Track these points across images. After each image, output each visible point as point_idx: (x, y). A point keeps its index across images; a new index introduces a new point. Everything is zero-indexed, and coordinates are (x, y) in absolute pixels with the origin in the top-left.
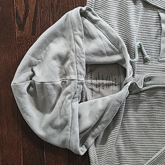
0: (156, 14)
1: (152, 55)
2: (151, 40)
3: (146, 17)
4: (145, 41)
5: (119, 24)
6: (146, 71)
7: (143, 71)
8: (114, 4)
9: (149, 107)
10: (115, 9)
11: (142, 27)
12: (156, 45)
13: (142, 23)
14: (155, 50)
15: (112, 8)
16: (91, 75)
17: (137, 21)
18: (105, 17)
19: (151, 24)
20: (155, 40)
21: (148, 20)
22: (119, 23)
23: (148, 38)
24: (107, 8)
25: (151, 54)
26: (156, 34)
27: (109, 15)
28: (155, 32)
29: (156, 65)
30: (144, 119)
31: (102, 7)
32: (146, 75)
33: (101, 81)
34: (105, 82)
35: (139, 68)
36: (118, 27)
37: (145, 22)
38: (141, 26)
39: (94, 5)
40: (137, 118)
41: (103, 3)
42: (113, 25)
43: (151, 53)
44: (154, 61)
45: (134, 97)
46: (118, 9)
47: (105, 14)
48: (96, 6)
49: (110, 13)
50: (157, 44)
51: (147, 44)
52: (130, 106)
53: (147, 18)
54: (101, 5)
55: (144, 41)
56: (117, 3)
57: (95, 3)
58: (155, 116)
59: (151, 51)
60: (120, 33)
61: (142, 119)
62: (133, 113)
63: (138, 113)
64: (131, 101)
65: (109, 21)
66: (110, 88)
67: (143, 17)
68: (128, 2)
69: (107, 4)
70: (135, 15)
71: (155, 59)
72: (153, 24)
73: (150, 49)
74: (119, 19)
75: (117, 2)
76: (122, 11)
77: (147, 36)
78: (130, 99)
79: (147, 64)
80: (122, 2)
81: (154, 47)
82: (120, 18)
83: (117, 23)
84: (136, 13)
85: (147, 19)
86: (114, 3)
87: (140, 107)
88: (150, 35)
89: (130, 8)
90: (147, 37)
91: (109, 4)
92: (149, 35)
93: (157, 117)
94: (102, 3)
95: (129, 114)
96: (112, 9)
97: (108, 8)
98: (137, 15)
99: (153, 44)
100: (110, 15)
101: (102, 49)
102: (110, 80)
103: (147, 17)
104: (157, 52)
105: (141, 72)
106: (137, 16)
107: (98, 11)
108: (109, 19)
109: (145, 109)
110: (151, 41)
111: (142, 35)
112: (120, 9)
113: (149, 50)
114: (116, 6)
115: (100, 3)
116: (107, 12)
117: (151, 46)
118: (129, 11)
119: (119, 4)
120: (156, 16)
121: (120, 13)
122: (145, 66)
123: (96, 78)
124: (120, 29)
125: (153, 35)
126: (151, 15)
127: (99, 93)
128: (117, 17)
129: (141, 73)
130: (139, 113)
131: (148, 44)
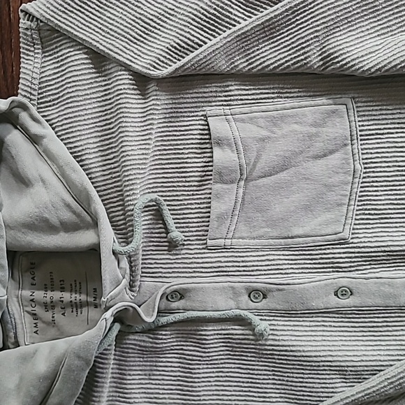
0: (201, 119)
1: (191, 229)
2: (187, 189)
3: (175, 129)
4: (173, 191)
5: (102, 146)
6: (173, 272)
7: (165, 273)
8: (88, 92)
9: (182, 368)
10: (90, 106)
11: (165, 155)
12: (201, 203)
13: (165, 143)
14: (199, 218)
15: (82, 103)
16: (33, 278)
17: (145, 140)
18: (64, 127)
19: (187, 146)
20: (198, 188)
21: (181, 135)
22: (104, 143)
23: (180, 184)
24: (67, 103)
25: (187, 227)
26: (199, 174)
27: (72, 122)
28: (199, 169)
29: (198, 258)
30: (169, 398)
31: (58, 98)
32: (170, 284)
33: (57, 295)
34: (67, 296)
35: (155, 263)
36: (100, 154)
37: (172, 140)
38: (162, 152)
39: (39, 94)
40: (152, 396)
41: (60, 90)
42: (84, 148)
43: (187, 225)
44: (196, 246)
45: (140, 341)
46: (99, 104)
47: (62, 120)
48: (42, 96)
49: (75, 117)
50: (202, 201)
51: (178, 200)
52: (132, 364)
53: (176, 131)
54: (55, 94)
55: (169, 191)
56: (98, 90)
57: (40, 88)
58: (197, 391)
59: (188, 218)
60: (104, 168)
61: (165, 398)
62: (140, 381)
63: (154, 382)
64: (133, 351)
65: (74, 137)
66: (81, 313)
67: (167, 127)
68: (121, 89)
69: (68, 93)
70: (141, 122)
71: (197, 240)
72: (192, 148)
73: (184, 214)
74: (102, 131)
75: (97, 87)
76: (109, 109)
77: (178, 179)
78: (131, 346)
79: (177, 252)
80: (110, 87)
81: (196, 208)
82: (106, 130)
83: (96, 143)
84: (145, 119)
85: (178, 133)
86: (89, 89)
87: (161, 366)
88: (185, 177)
89: (127, 105)
90: (178, 182)
91: (73, 91)
92: (182, 177)
93: (204, 395)
94: (58, 88)
95: (130, 384)
96: (81, 105)
97: (71, 102)
98: (146, 123)
99: (194, 199)
100: (76, 122)
101: (46, 215)
102: (80, 293)
103: (176, 126)
104: (203, 222)
105: (160, 275)
106: (146, 126)
107: (49, 110)
108: (72, 132)
109: (172, 371)
110: (189, 193)
111: (165, 175)
112: (106, 105)
113: (181, 216)
114: (94, 98)
115: (52, 90)
116: (68, 113)
117: (188, 204)
118: (123, 112)
119: (102, 91)
120: (199, 124)
121: (106, 115)
122: (171, 257)
123: (45, 285)
124: (104, 158)
125: (192, 176)
126: (188, 123)
127: (53, 326)
128: (98, 127)
129: (160, 277)
130: (158, 382)
131: (181, 200)
